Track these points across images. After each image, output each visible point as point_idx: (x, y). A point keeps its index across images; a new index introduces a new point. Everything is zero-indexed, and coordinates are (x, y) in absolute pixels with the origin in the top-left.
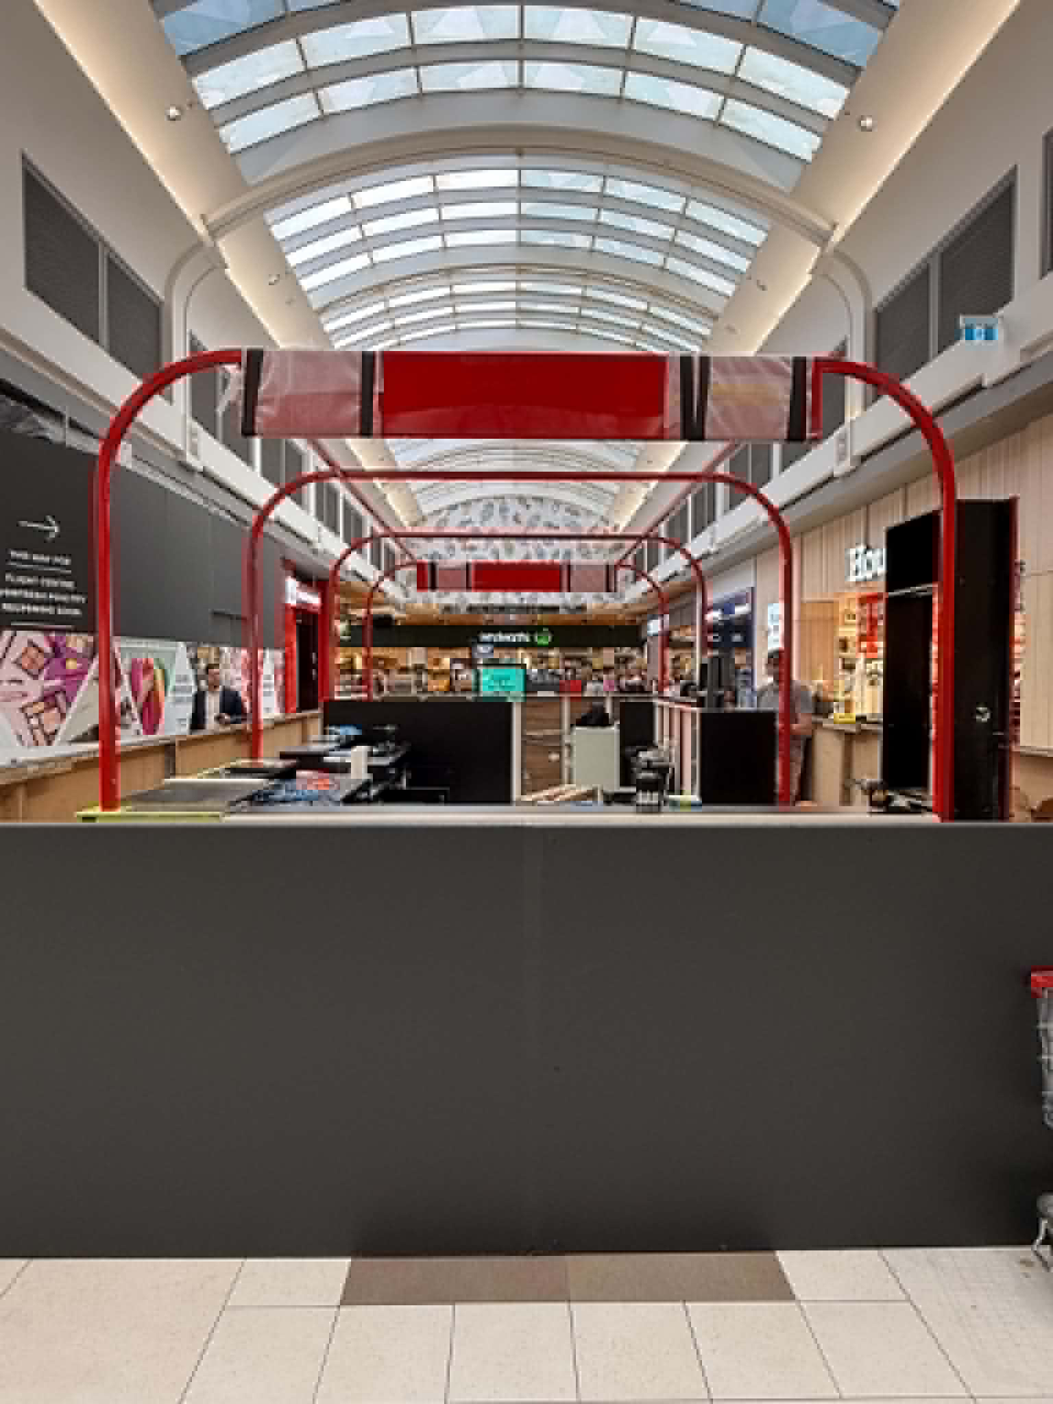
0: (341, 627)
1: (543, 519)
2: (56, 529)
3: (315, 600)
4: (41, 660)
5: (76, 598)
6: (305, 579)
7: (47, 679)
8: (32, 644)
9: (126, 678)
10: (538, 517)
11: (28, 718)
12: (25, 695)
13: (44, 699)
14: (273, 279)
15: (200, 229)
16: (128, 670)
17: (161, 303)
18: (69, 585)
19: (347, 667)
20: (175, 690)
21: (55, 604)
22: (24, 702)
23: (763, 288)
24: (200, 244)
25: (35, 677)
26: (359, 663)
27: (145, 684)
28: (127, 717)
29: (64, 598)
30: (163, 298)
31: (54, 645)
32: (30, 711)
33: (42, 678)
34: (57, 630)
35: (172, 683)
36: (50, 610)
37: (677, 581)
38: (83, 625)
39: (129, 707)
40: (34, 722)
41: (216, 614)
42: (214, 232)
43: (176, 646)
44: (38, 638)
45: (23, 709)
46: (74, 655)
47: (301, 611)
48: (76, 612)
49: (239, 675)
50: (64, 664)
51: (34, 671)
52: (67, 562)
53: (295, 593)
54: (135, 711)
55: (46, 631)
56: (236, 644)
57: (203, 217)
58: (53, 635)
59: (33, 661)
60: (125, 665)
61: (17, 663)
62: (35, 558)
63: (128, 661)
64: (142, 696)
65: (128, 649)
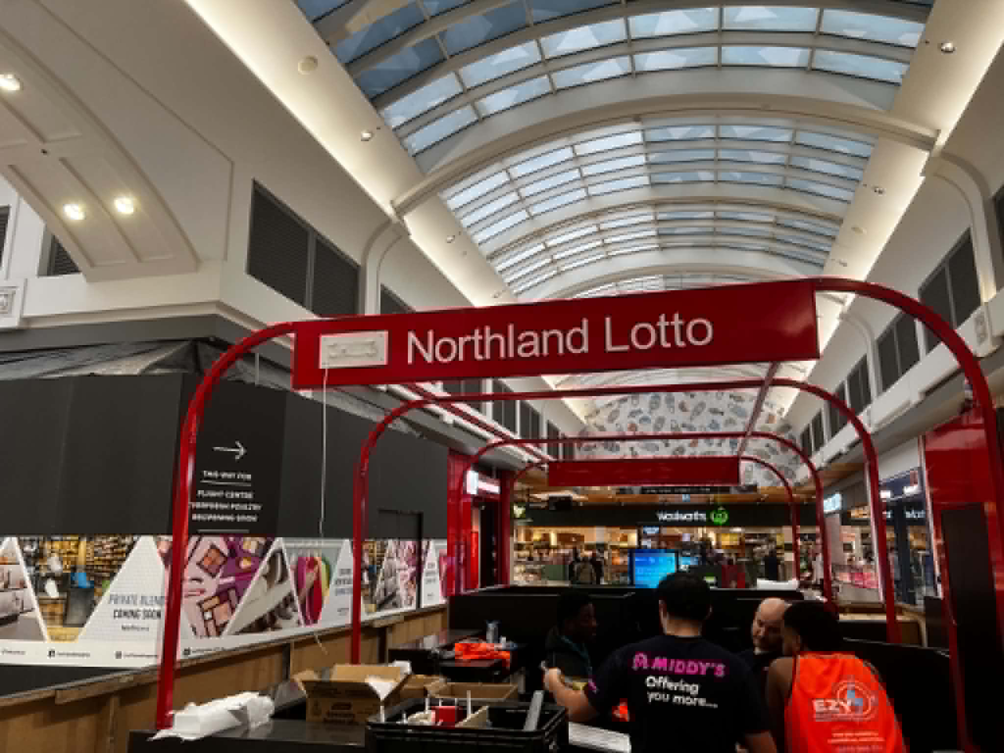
1: (708, 407)
2: (242, 451)
3: (494, 489)
4: (220, 561)
5: (256, 507)
6: (486, 471)
7: (223, 577)
8: (213, 547)
9: (292, 574)
10: (702, 405)
11: (203, 612)
12: (202, 592)
13: (218, 594)
14: (450, 238)
15: (389, 210)
16: (294, 566)
17: (358, 266)
18: (249, 496)
20: (338, 582)
21: (235, 513)
22: (204, 597)
23: (880, 192)
24: (388, 221)
25: (213, 576)
27: (309, 578)
28: (290, 609)
29: (245, 507)
30: (359, 262)
31: (231, 547)
32: (206, 606)
33: (219, 575)
34: (234, 535)
35: (335, 575)
36: (230, 518)
37: (842, 461)
38: (253, 530)
39: (292, 600)
40: (208, 615)
41: (382, 511)
42: (401, 210)
43: (342, 542)
44: (219, 542)
45: (200, 604)
46: (247, 555)
47: (482, 498)
48: (254, 519)
49: (404, 564)
50: (238, 564)
51: (213, 570)
52: (249, 477)
53: (474, 483)
54: (297, 603)
55: (225, 536)
56: (400, 536)
57: (392, 202)
58: (231, 539)
59: (213, 562)
60: (291, 562)
61: (199, 564)
62: (224, 475)
63: (294, 558)
64: (306, 590)
65: (295, 548)
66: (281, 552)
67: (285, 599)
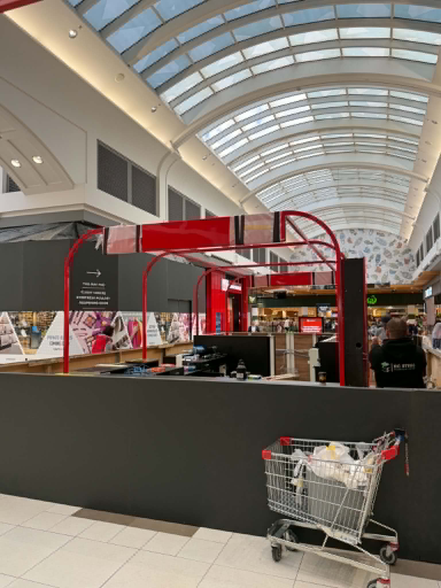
0: (252, 299)
1: (364, 240)
2: (99, 273)
3: (239, 288)
4: (93, 321)
5: (107, 298)
7: (95, 328)
8: (90, 316)
9: (126, 328)
10: (361, 239)
11: (87, 343)
12: (86, 334)
13: (93, 336)
14: (204, 157)
15: (169, 146)
16: (127, 323)
17: (155, 177)
18: (104, 293)
19: (279, 317)
20: (148, 331)
21: (98, 301)
22: (87, 337)
24: (169, 152)
25: (90, 328)
26: (284, 314)
27: (134, 329)
28: (126, 343)
29: (102, 298)
30: (155, 175)
31: (98, 316)
32: (88, 340)
33: (93, 327)
34: (98, 310)
36: (96, 303)
38: (107, 308)
39: (127, 338)
40: (89, 344)
41: (169, 300)
42: (176, 146)
43: (150, 314)
44: (92, 313)
45: (86, 339)
46: (105, 319)
47: (231, 293)
48: (107, 303)
49: (182, 324)
50: (101, 323)
51: (90, 325)
52: (103, 285)
54: (129, 339)
55: (94, 310)
56: (180, 311)
57: (171, 142)
58: (97, 312)
59: (90, 322)
60: (125, 322)
61: (84, 323)
62: (92, 284)
63: (127, 321)
64: (133, 334)
65: (127, 316)
66: (121, 318)
67: (124, 338)
